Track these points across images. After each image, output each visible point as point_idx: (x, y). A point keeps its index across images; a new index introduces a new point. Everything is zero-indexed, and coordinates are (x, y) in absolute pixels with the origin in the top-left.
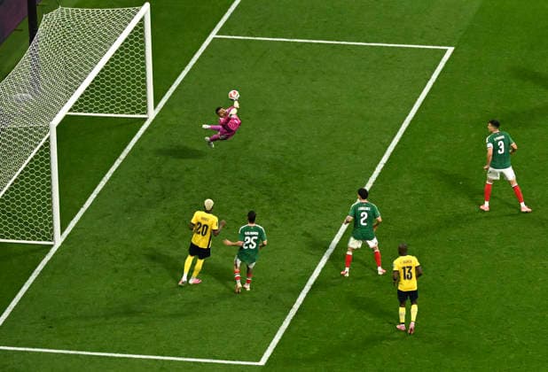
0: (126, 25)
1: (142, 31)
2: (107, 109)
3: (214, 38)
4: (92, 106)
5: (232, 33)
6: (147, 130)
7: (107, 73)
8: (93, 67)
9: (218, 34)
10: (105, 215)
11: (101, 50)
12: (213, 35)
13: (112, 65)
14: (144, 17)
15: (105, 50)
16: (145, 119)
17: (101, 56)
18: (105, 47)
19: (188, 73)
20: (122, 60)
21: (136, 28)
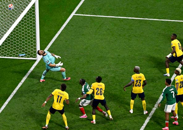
0: (25, 7)
1: (34, 11)
2: (14, 55)
3: (74, 16)
4: (5, 53)
5: (84, 12)
6: (36, 67)
7: (14, 34)
8: (6, 31)
9: (76, 13)
10: (13, 114)
11: (11, 21)
12: (73, 14)
13: (17, 30)
14: (35, 3)
15: (13, 21)
16: (35, 60)
17: (11, 25)
18: (14, 20)
19: (59, 35)
20: (23, 27)
21: (30, 9)
